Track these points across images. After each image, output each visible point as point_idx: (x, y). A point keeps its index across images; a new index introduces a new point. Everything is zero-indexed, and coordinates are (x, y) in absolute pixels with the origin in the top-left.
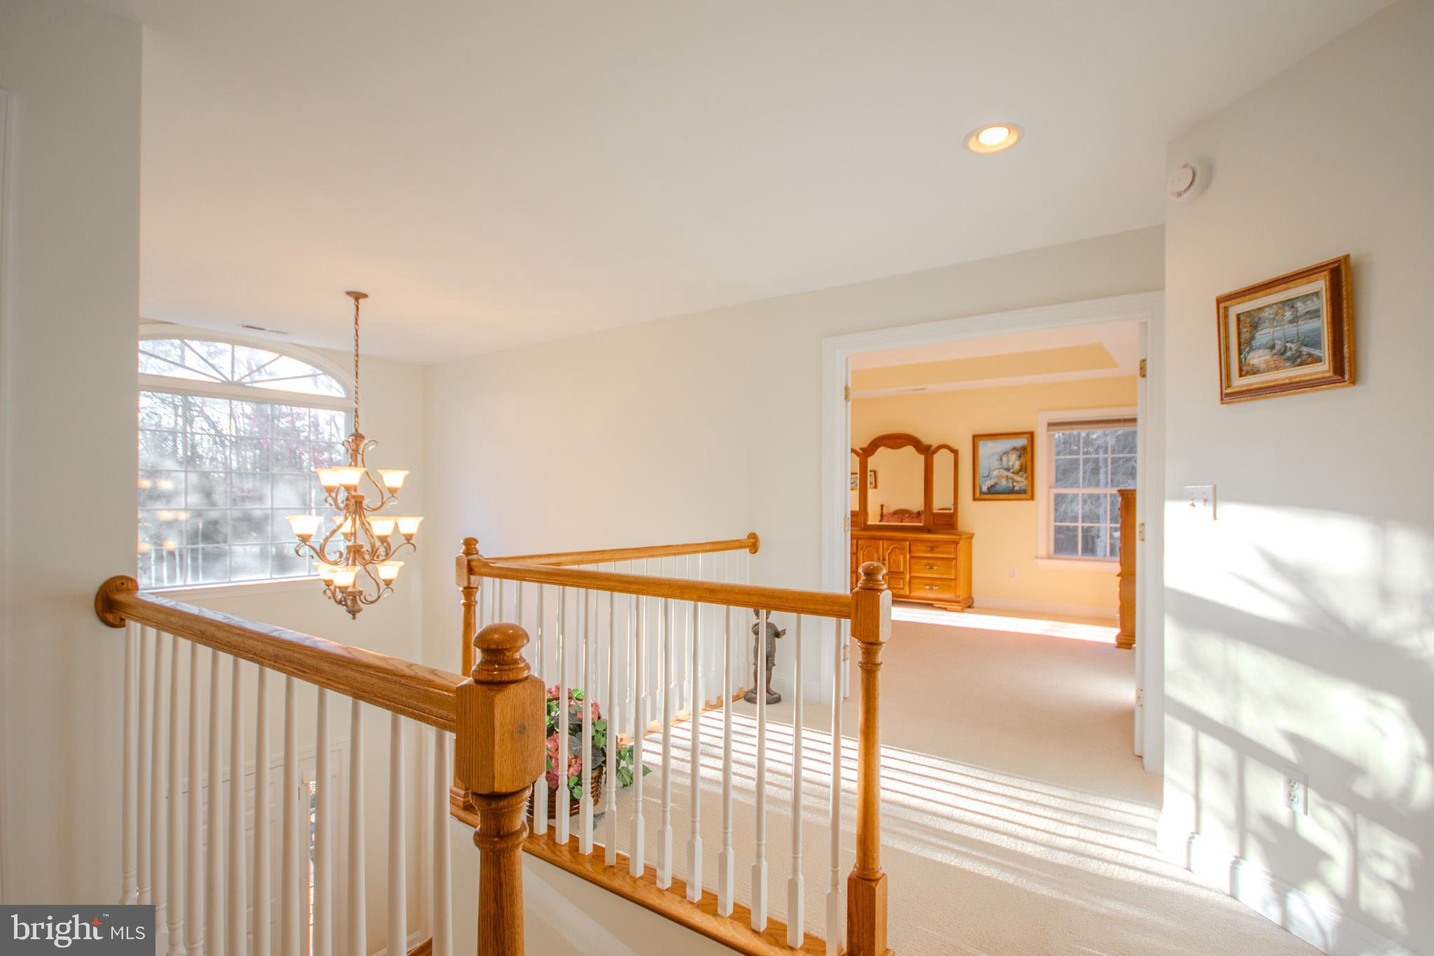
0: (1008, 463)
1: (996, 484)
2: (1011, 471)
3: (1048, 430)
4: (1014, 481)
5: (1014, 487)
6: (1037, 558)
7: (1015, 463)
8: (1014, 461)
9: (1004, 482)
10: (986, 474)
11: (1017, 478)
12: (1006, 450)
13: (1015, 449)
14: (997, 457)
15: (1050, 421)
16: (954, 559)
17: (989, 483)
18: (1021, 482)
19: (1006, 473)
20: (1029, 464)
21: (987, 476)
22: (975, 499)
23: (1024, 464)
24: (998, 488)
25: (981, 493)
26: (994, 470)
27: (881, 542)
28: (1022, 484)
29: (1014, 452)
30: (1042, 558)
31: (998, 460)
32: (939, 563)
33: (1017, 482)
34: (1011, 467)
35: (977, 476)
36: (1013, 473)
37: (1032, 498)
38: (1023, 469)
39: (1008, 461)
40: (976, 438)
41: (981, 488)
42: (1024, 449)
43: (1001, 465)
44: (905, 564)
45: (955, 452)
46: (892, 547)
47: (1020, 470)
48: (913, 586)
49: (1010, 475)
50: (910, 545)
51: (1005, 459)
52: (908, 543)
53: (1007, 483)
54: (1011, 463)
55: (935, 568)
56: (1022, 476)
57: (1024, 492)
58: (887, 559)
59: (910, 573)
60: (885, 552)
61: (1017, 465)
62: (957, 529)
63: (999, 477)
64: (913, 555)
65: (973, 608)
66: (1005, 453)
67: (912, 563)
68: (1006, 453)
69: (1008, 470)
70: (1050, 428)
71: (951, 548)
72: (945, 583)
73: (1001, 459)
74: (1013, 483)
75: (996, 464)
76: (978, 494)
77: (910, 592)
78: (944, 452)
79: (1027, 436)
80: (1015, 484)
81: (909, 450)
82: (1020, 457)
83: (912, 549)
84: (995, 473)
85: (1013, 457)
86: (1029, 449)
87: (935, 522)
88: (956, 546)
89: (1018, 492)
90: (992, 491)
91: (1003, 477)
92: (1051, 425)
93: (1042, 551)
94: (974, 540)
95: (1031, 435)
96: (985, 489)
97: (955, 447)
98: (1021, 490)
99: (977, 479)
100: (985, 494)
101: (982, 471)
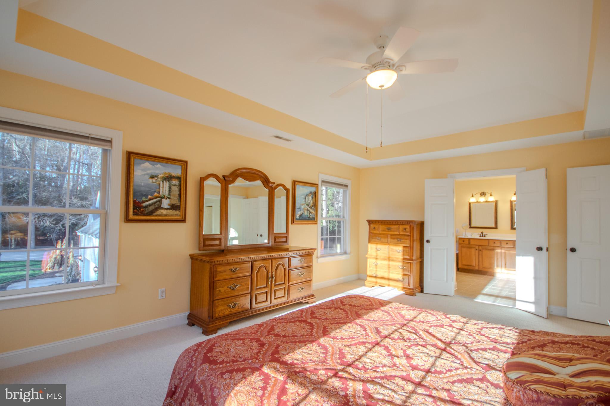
1: (303, 213)
2: (309, 206)
4: (310, 212)
5: (310, 216)
6: (317, 257)
7: (311, 201)
9: (306, 213)
10: (299, 207)
11: (311, 210)
12: (307, 193)
13: (311, 193)
14: (304, 197)
15: (322, 180)
17: (300, 213)
18: (313, 213)
19: (307, 207)
20: (316, 203)
21: (299, 209)
22: (293, 223)
23: (314, 203)
24: (304, 216)
26: (302, 205)
27: (270, 261)
28: (313, 215)
29: (310, 195)
30: (320, 257)
32: (305, 270)
34: (309, 204)
36: (310, 207)
37: (316, 223)
40: (295, 183)
42: (314, 193)
43: (305, 202)
44: (285, 275)
45: (287, 190)
46: (277, 264)
47: (313, 206)
48: (290, 292)
51: (307, 198)
52: (288, 259)
54: (309, 201)
56: (313, 210)
57: (314, 219)
58: (274, 275)
59: (288, 284)
60: (273, 269)
61: (311, 203)
62: (289, 245)
63: (304, 209)
64: (291, 267)
66: (307, 195)
73: (305, 199)
75: (303, 201)
76: (295, 220)
77: (288, 297)
78: (281, 188)
79: (315, 185)
80: (310, 214)
82: (313, 198)
83: (290, 263)
84: (303, 207)
85: (310, 198)
86: (316, 194)
87: (276, 241)
89: (311, 219)
90: (301, 218)
91: (306, 209)
92: (323, 182)
93: (320, 252)
95: (317, 186)
96: (298, 216)
99: (295, 210)
100: (298, 219)
101: (297, 205)
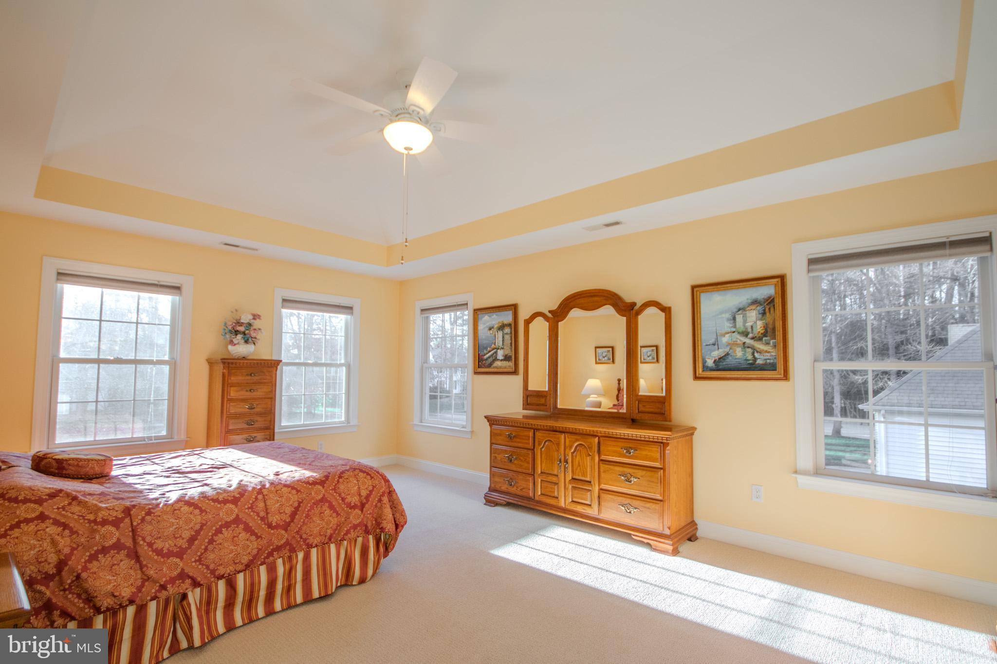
0: (744, 326)
1: (728, 354)
2: (750, 335)
3: (809, 271)
4: (754, 350)
5: (755, 359)
6: (796, 472)
7: (755, 323)
8: (753, 320)
9: (739, 353)
10: (712, 341)
11: (759, 346)
12: (741, 306)
13: (755, 302)
14: (728, 315)
15: (811, 257)
16: (661, 469)
17: (716, 354)
18: (766, 352)
19: (744, 339)
20: (779, 325)
21: (714, 345)
22: (696, 378)
23: (771, 326)
24: (730, 361)
25: (705, 368)
26: (724, 335)
27: (563, 436)
28: (767, 356)
29: (753, 307)
30: (805, 473)
31: (728, 320)
32: (640, 473)
33: (759, 352)
34: (749, 330)
35: (698, 344)
36: (753, 338)
37: (786, 376)
38: (769, 332)
39: (745, 321)
40: (696, 290)
41: (704, 362)
42: (770, 301)
43: (735, 327)
44: (592, 468)
45: (666, 310)
46: (576, 444)
47: (765, 334)
48: (603, 504)
49: (748, 341)
50: (599, 443)
51: (739, 318)
52: (596, 439)
53: (744, 355)
54: (749, 324)
55: (633, 480)
56: (768, 344)
57: (772, 367)
58: (570, 461)
59: (599, 486)
60: (567, 450)
61: (759, 327)
62: (670, 421)
63: (732, 345)
64: (603, 457)
65: (696, 539)
66: (739, 310)
67: (602, 470)
68: (741, 309)
69: (745, 334)
70: (812, 267)
71: (655, 451)
72: (648, 505)
73: (734, 319)
74: (753, 354)
75: (727, 326)
76: (700, 371)
77: (599, 511)
78: (652, 311)
79: (775, 280)
80: (756, 355)
81: (608, 310)
82: (764, 313)
83: (602, 448)
84: (725, 339)
85: (753, 315)
86: (778, 302)
87: (641, 409)
88: (664, 451)
89: (762, 368)
90: (723, 364)
91: (737, 345)
92: (812, 262)
93: (806, 461)
94: (696, 437)
95: (782, 280)
96: (710, 363)
97: (665, 303)
98: (765, 364)
99: (698, 348)
100: (712, 370)
101: (707, 336)
